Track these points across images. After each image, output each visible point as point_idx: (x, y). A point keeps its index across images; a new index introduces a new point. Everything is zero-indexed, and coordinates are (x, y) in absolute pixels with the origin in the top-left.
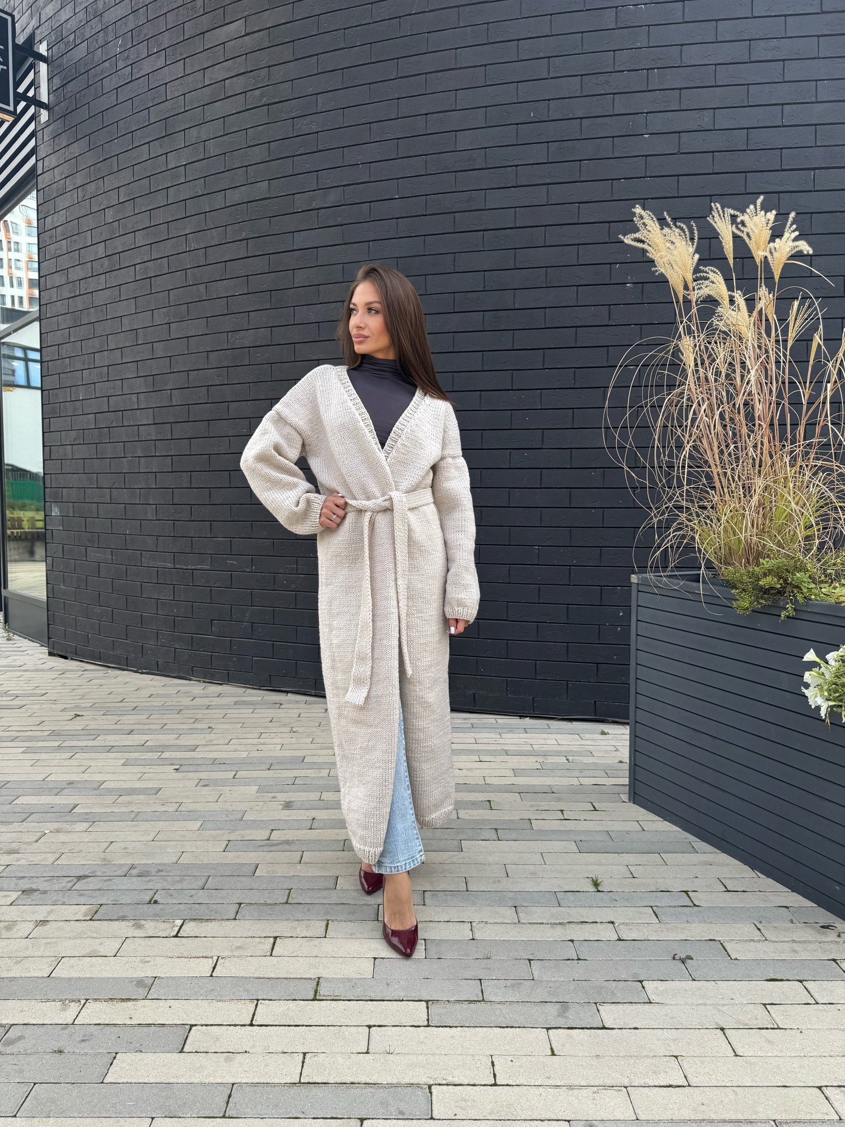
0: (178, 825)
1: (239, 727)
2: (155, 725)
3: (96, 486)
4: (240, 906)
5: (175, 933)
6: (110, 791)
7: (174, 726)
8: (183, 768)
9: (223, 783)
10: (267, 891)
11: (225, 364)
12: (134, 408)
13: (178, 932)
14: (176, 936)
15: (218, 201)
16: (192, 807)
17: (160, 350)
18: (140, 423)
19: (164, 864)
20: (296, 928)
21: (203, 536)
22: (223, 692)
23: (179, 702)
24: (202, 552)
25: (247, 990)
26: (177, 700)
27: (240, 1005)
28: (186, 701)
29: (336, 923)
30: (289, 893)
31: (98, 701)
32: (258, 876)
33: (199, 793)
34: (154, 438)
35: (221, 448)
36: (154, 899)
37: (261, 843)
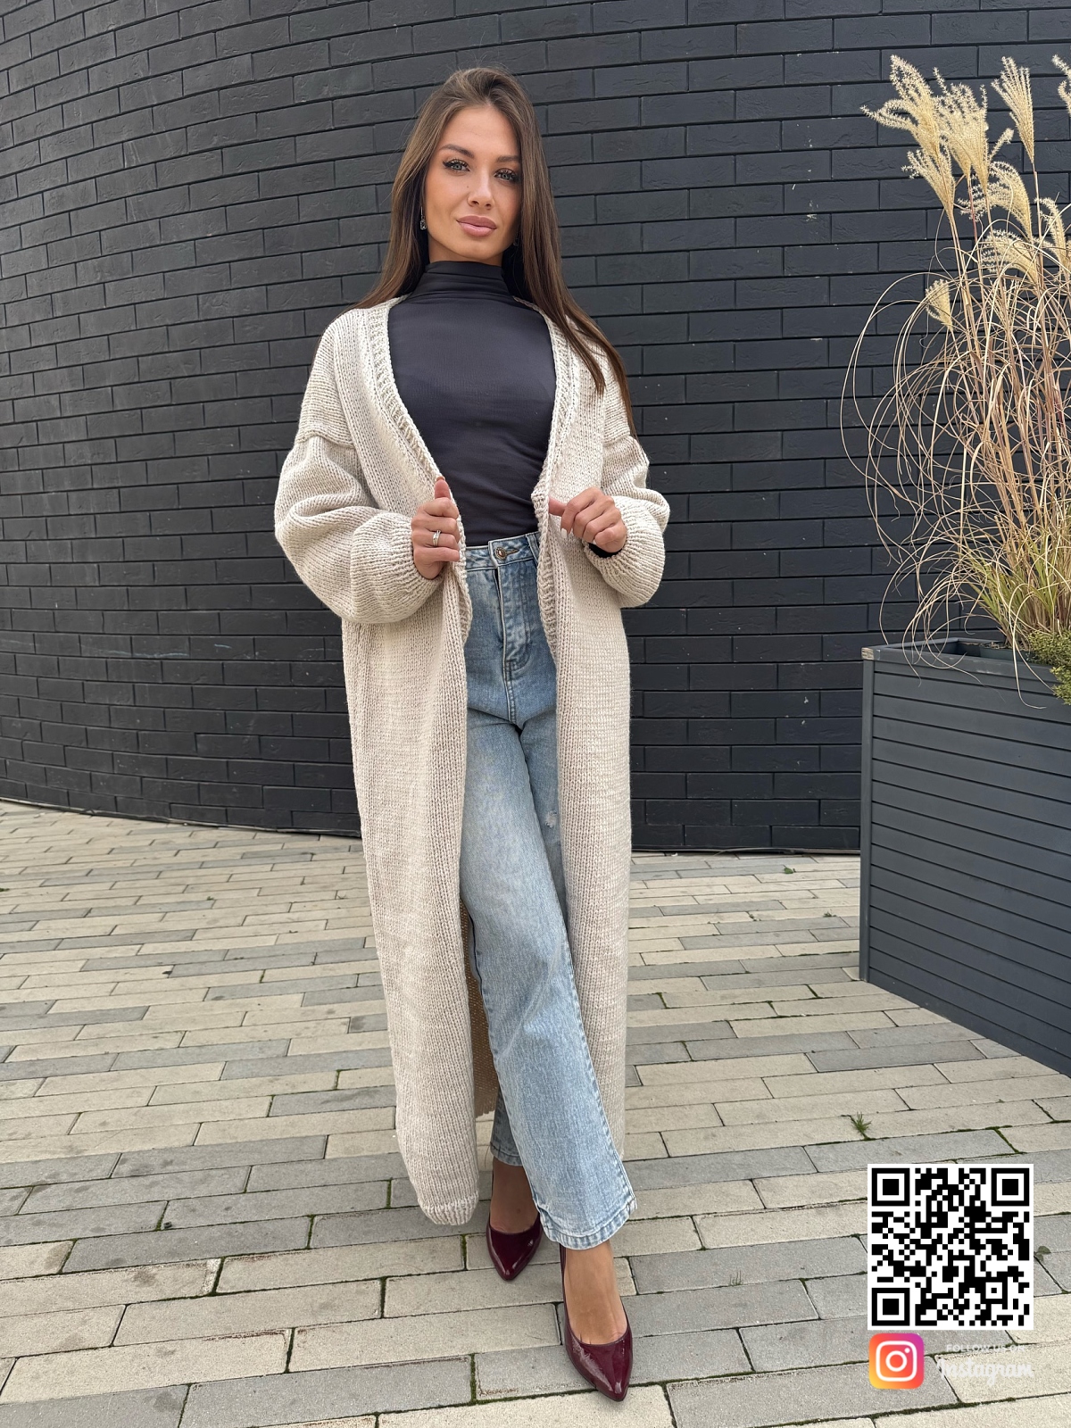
0: (186, 1073)
1: (255, 895)
2: (124, 900)
4: (312, 1221)
5: (209, 1290)
6: (64, 1019)
7: (153, 900)
8: (178, 970)
9: (245, 991)
10: (353, 1187)
11: (196, 344)
12: (56, 416)
13: (216, 1284)
14: (212, 1294)
15: (172, 87)
16: (203, 1038)
17: (91, 324)
18: (65, 440)
19: (172, 1150)
20: (415, 1257)
21: (175, 608)
22: (220, 840)
23: (155, 859)
24: (175, 633)
25: (357, 1396)
28: (167, 857)
32: (332, 1161)
33: (210, 1013)
34: (90, 462)
35: (195, 473)
37: (325, 1097)
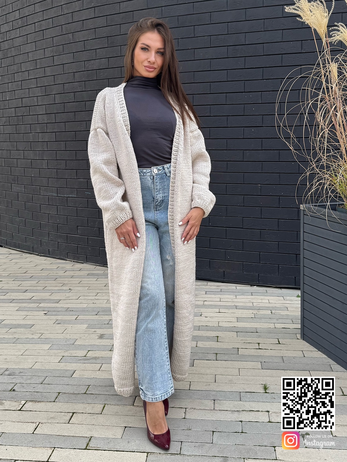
0: (37, 346)
1: (87, 289)
2: (40, 287)
3: (16, 149)
4: (59, 394)
5: (19, 408)
6: (6, 326)
7: (50, 288)
8: (50, 313)
9: (69, 322)
10: (76, 386)
11: (83, 79)
12: (36, 105)
13: (22, 408)
14: (20, 410)
16: (48, 336)
17: (49, 72)
18: (39, 114)
19: (24, 369)
20: (86, 408)
21: (73, 178)
22: (82, 268)
23: (57, 273)
24: (72, 187)
25: (50, 442)
26: (56, 272)
27: (44, 450)
28: (61, 273)
29: (109, 406)
30: (88, 388)
31: (13, 272)
32: (73, 377)
33: (55, 328)
34: (46, 122)
35: (81, 128)
36: (13, 389)
37: (80, 358)
